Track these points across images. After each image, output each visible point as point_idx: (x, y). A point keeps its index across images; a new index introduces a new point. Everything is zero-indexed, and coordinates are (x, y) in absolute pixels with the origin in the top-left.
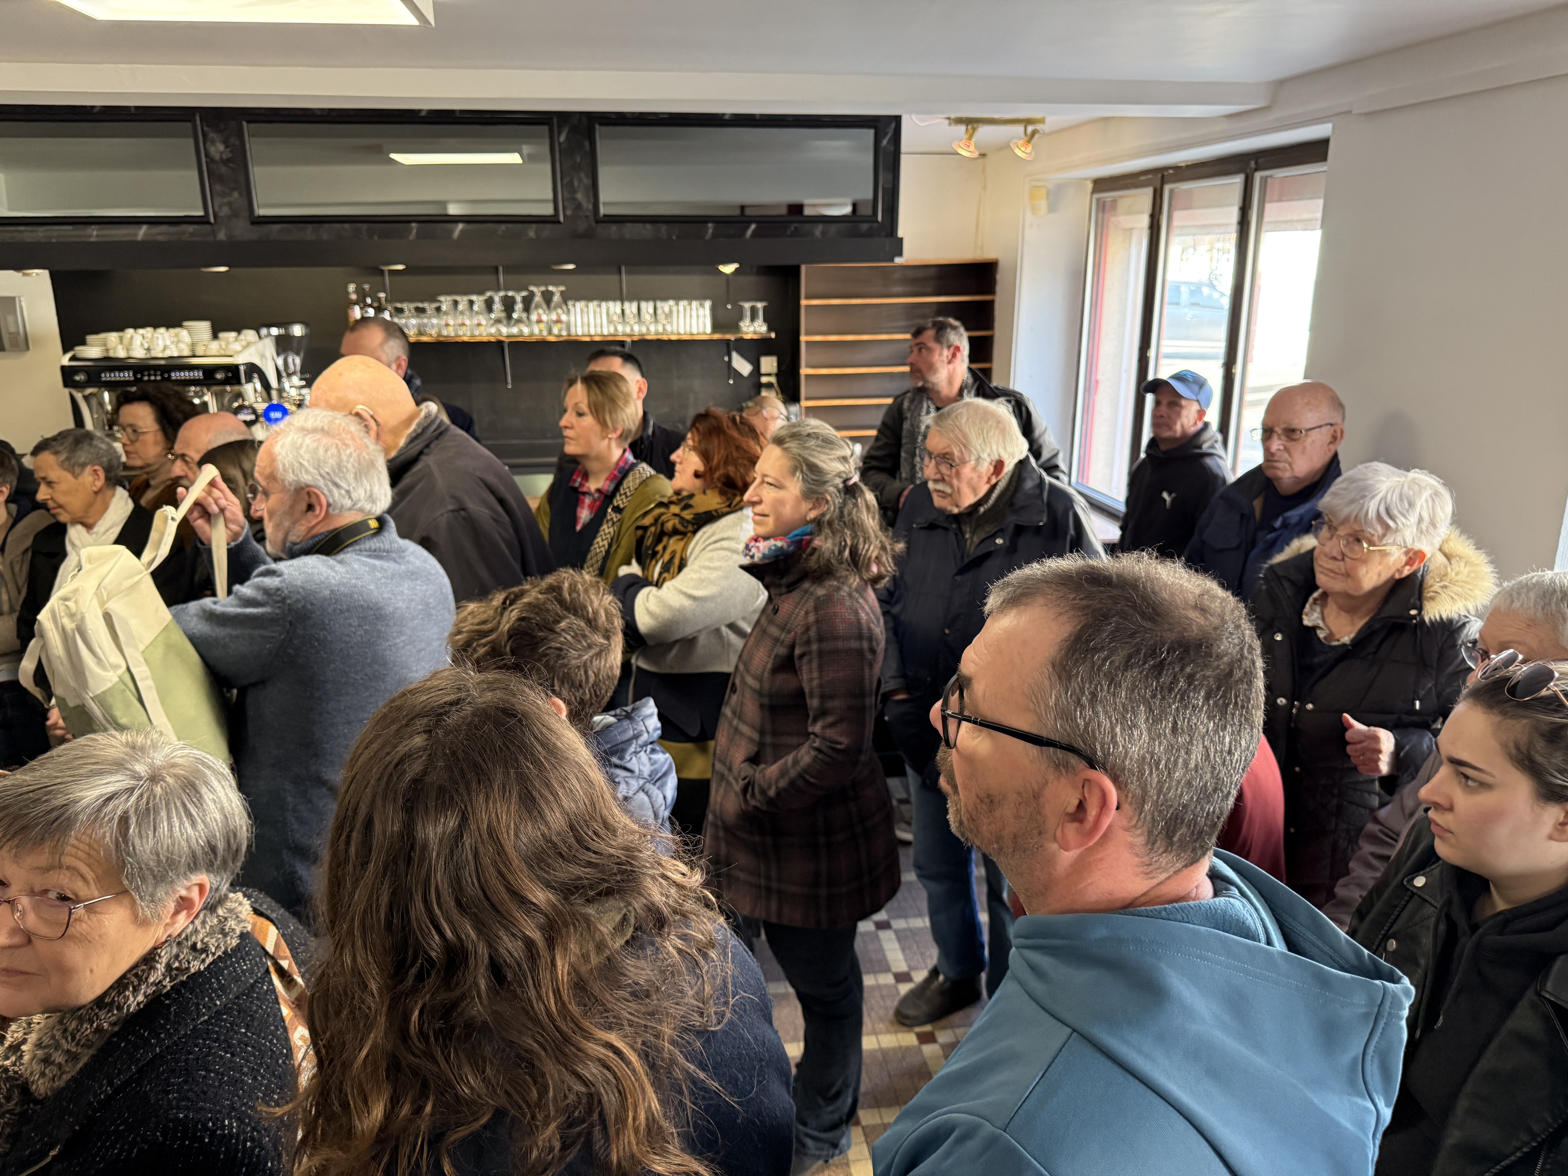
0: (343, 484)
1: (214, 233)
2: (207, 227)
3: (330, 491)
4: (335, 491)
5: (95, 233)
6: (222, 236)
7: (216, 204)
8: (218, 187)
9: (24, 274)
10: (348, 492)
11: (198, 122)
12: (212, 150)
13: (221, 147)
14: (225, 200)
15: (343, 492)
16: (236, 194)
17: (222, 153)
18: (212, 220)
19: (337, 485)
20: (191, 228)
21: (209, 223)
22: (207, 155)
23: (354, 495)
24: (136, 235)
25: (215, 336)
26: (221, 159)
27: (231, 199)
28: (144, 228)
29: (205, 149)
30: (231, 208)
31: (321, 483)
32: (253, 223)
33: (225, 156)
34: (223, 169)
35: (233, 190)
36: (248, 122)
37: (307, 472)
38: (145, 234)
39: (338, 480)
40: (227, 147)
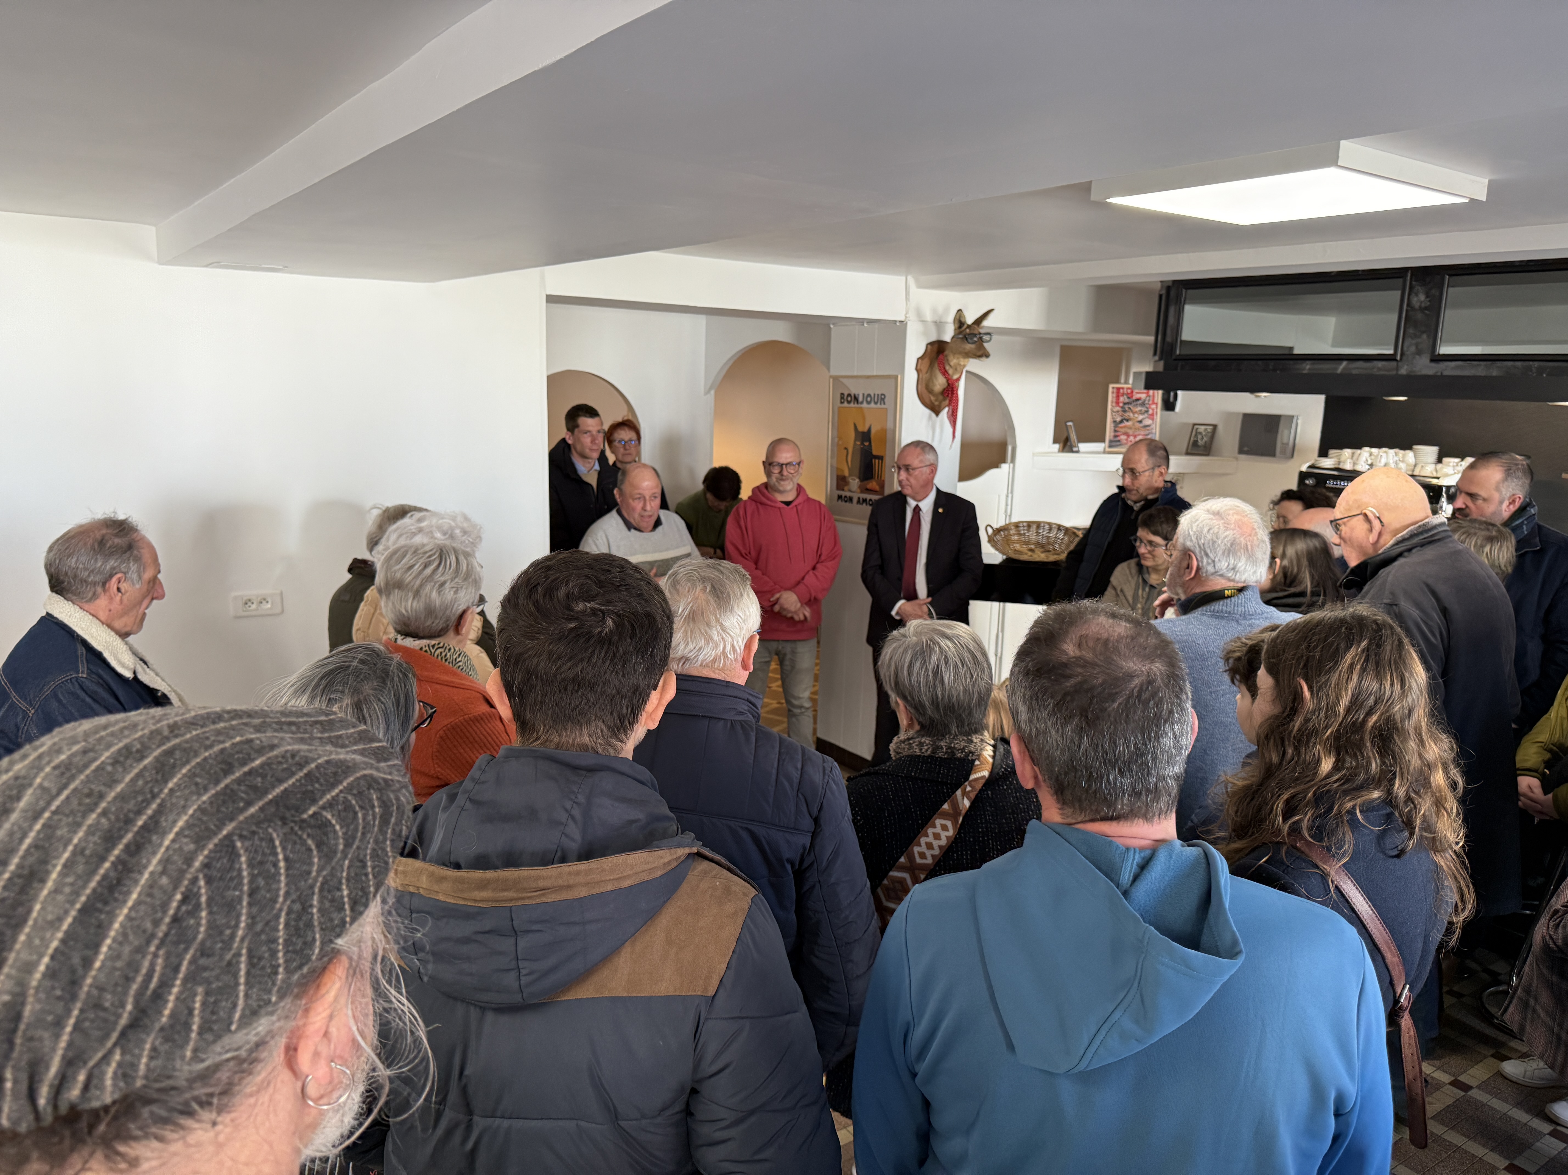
0: (1211, 555)
1: (1397, 369)
2: (1394, 364)
3: (1202, 557)
4: (1205, 561)
5: (1308, 367)
6: (1403, 371)
7: (1406, 344)
8: (1411, 331)
9: (1257, 396)
10: (1214, 561)
11: (1409, 278)
12: (1414, 300)
13: (1422, 297)
14: (1414, 342)
15: (1210, 561)
16: (1425, 336)
17: (1421, 302)
18: (1398, 358)
19: (1207, 555)
20: (1380, 364)
21: (1396, 360)
22: (1408, 305)
23: (1218, 565)
24: (1337, 369)
25: (1439, 460)
26: (1420, 307)
27: (1419, 340)
28: (1344, 363)
29: (1409, 298)
30: (1417, 347)
31: (1197, 550)
32: (1432, 360)
33: (1423, 305)
34: (1419, 316)
35: (1424, 332)
36: (1450, 275)
37: (1191, 540)
38: (1344, 369)
39: (1209, 551)
40: (1427, 297)
